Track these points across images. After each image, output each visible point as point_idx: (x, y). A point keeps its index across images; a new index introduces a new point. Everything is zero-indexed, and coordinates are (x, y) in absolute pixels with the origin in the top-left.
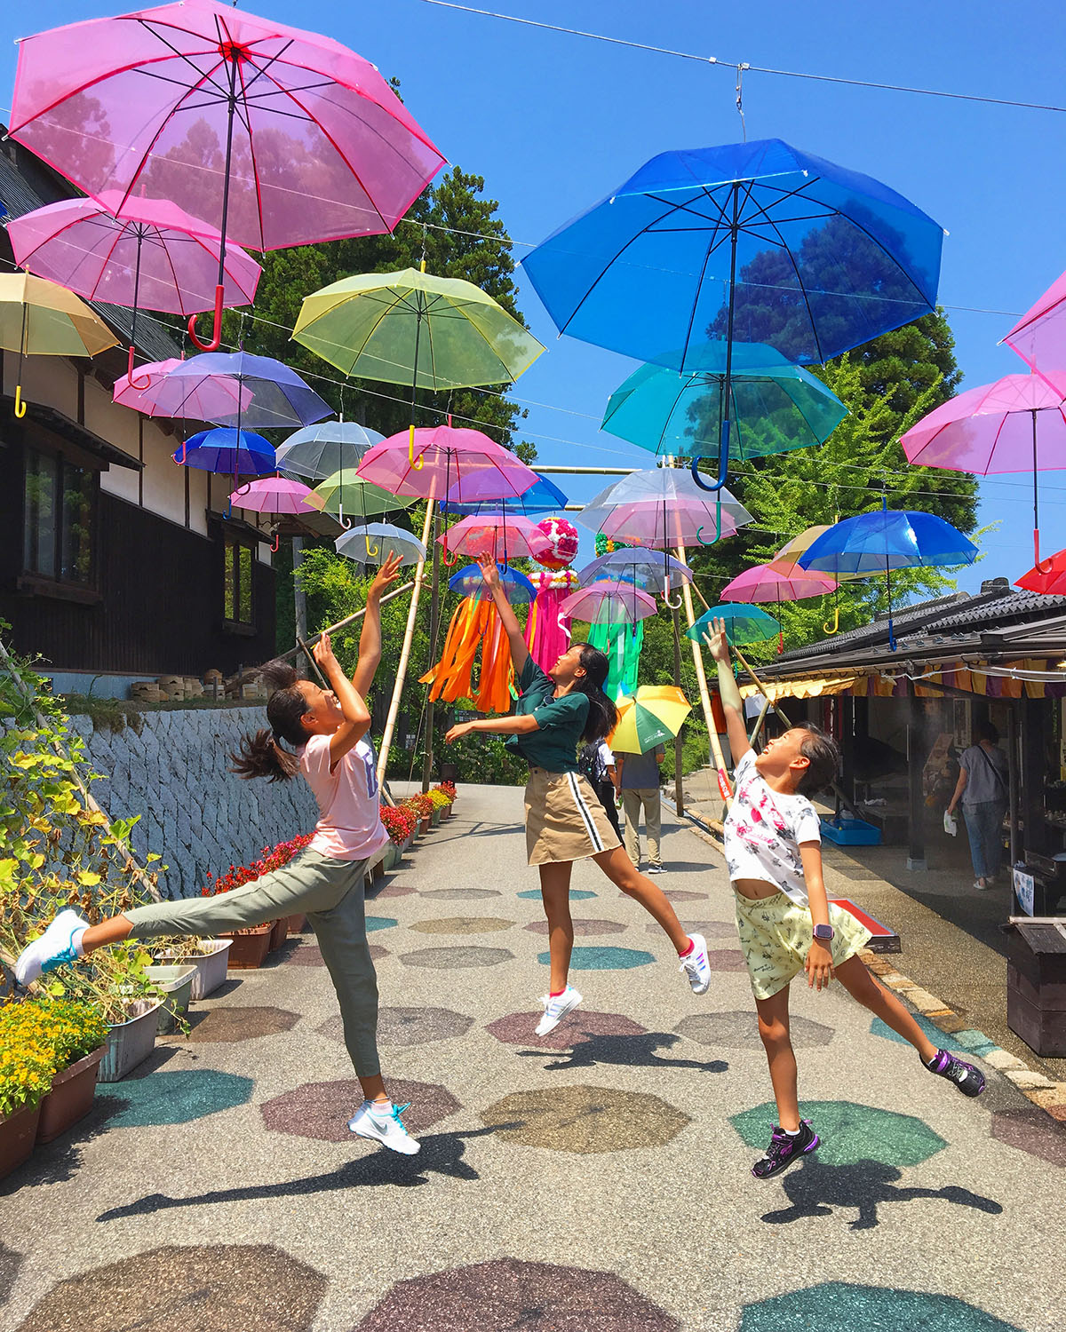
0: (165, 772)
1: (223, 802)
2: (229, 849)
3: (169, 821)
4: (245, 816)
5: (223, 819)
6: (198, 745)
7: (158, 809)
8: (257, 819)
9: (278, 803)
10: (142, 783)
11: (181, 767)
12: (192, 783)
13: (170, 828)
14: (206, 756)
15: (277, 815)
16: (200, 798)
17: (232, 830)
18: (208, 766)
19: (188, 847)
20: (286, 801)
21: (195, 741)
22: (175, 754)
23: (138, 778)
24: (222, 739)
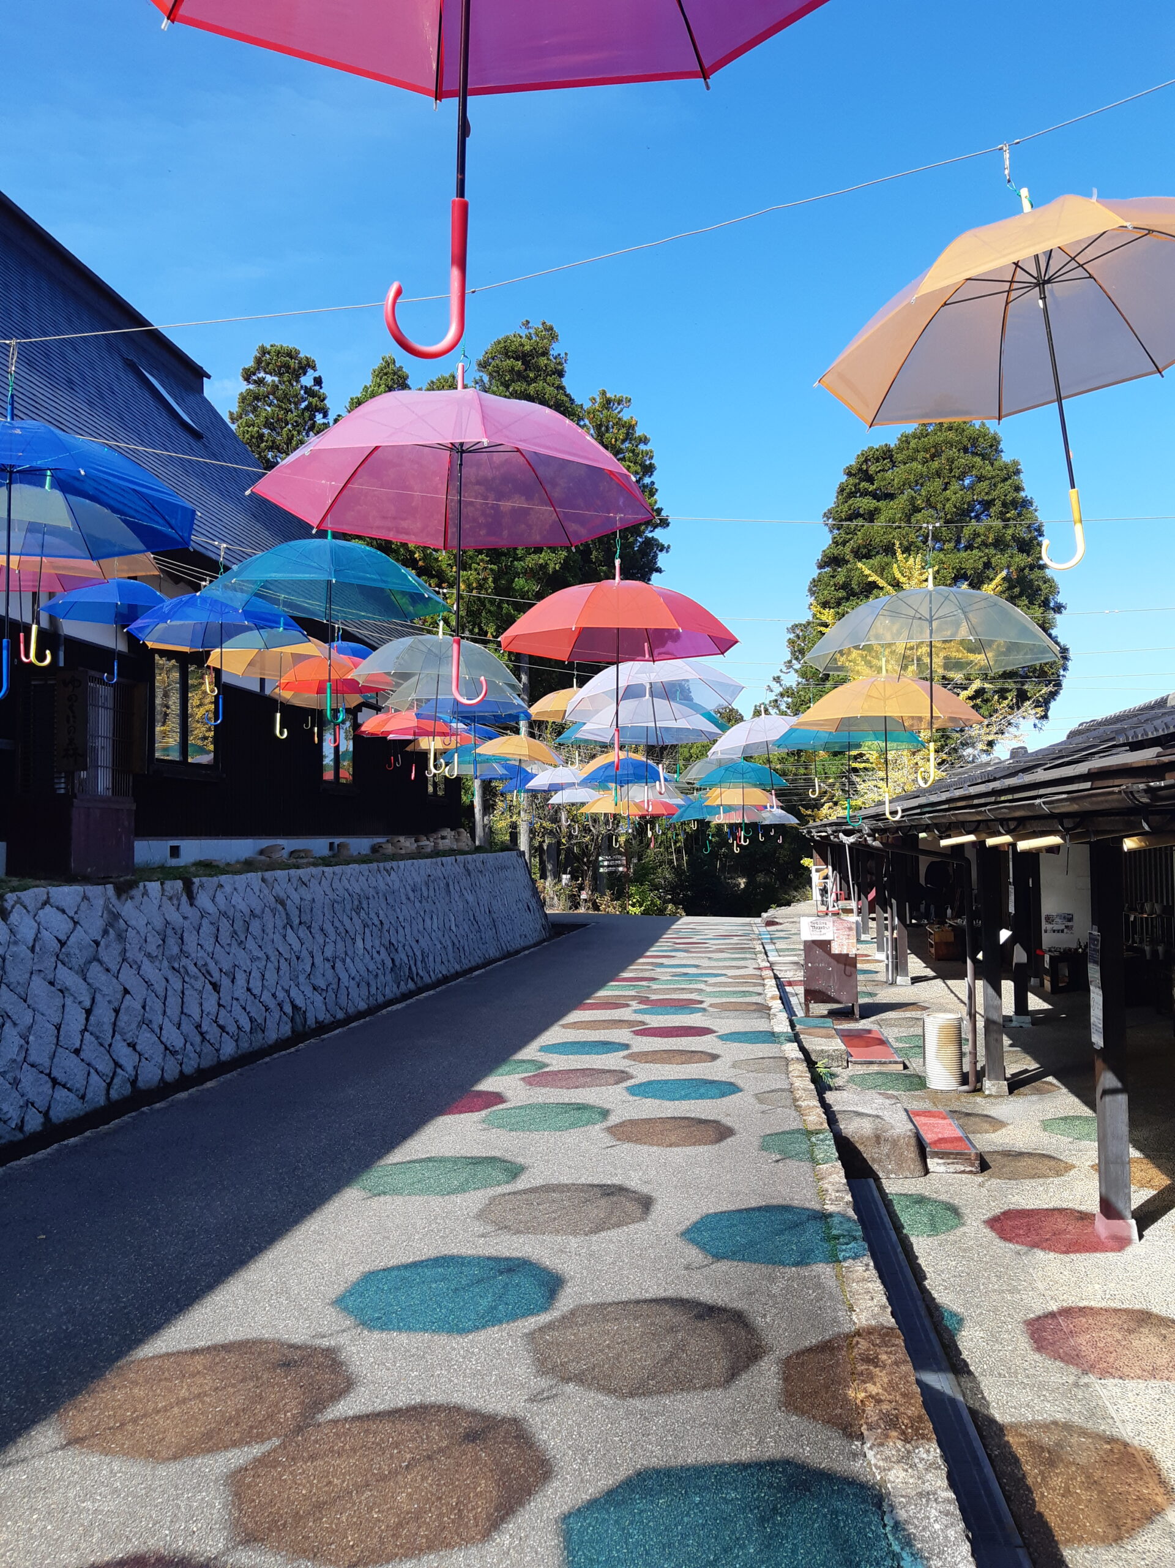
0: (404, 898)
1: (435, 917)
2: (439, 946)
3: (406, 925)
4: (447, 926)
5: (435, 927)
6: (419, 881)
7: (401, 919)
8: (453, 928)
9: (467, 920)
10: (393, 903)
11: (411, 895)
12: (417, 904)
13: (408, 930)
14: (424, 889)
15: (466, 927)
16: (422, 913)
17: (440, 934)
18: (425, 894)
19: (417, 941)
20: (472, 919)
21: (417, 879)
22: (408, 887)
23: (390, 900)
24: (432, 878)
